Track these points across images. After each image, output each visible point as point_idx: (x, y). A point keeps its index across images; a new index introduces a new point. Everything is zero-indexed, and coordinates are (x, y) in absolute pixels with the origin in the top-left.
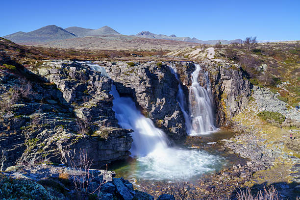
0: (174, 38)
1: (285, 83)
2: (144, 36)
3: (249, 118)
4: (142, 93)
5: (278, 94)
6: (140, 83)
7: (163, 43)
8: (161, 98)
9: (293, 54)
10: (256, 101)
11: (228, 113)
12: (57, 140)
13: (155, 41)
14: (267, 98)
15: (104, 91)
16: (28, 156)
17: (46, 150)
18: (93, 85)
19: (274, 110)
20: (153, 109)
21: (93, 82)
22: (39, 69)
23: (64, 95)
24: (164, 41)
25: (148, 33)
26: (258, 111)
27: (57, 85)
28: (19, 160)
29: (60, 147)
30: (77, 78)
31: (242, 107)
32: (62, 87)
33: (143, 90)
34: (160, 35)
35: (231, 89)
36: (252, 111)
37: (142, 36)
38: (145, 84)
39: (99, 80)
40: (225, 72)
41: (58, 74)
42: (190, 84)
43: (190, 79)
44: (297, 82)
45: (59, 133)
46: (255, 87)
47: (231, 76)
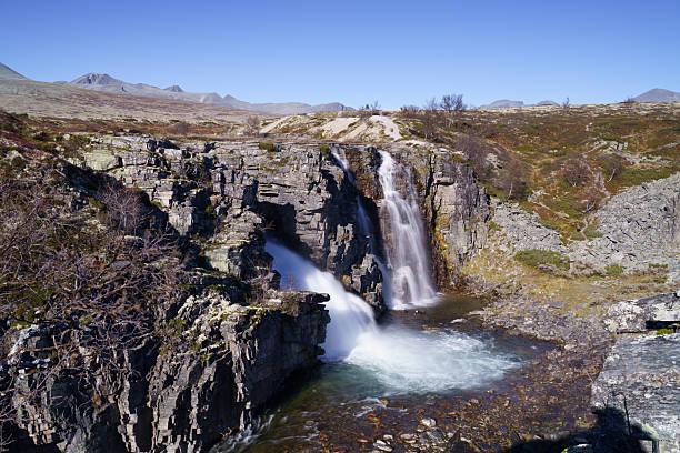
0: (176, 96)
1: (538, 193)
2: (95, 86)
3: (497, 265)
4: (313, 212)
5: (536, 215)
6: (310, 189)
7: (152, 107)
8: (344, 225)
9: (531, 134)
10: (504, 230)
11: (452, 258)
12: (221, 320)
13: (127, 101)
14: (521, 224)
15: (248, 207)
16: (171, 361)
17: (205, 344)
18: (223, 192)
19: (541, 245)
20: (334, 250)
21: (222, 187)
22: (86, 154)
23: (174, 218)
24: (153, 100)
25: (105, 79)
26: (514, 250)
27: (150, 194)
28: (153, 374)
29: (231, 337)
30: (190, 176)
31: (478, 244)
32: (165, 198)
33: (319, 205)
34: (140, 86)
35: (456, 204)
36: (499, 251)
37: (89, 87)
38: (319, 191)
39: (233, 181)
40: (443, 169)
41: (150, 165)
42: (379, 195)
43: (379, 183)
44: (560, 190)
45: (215, 304)
46: (494, 201)
47: (455, 176)
